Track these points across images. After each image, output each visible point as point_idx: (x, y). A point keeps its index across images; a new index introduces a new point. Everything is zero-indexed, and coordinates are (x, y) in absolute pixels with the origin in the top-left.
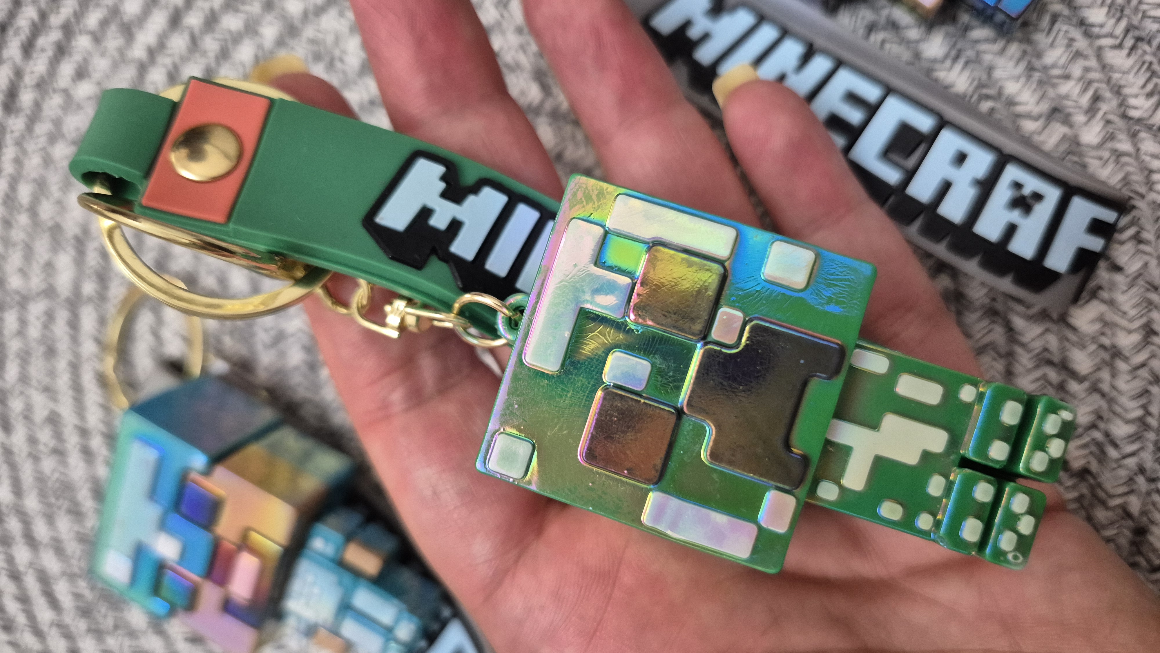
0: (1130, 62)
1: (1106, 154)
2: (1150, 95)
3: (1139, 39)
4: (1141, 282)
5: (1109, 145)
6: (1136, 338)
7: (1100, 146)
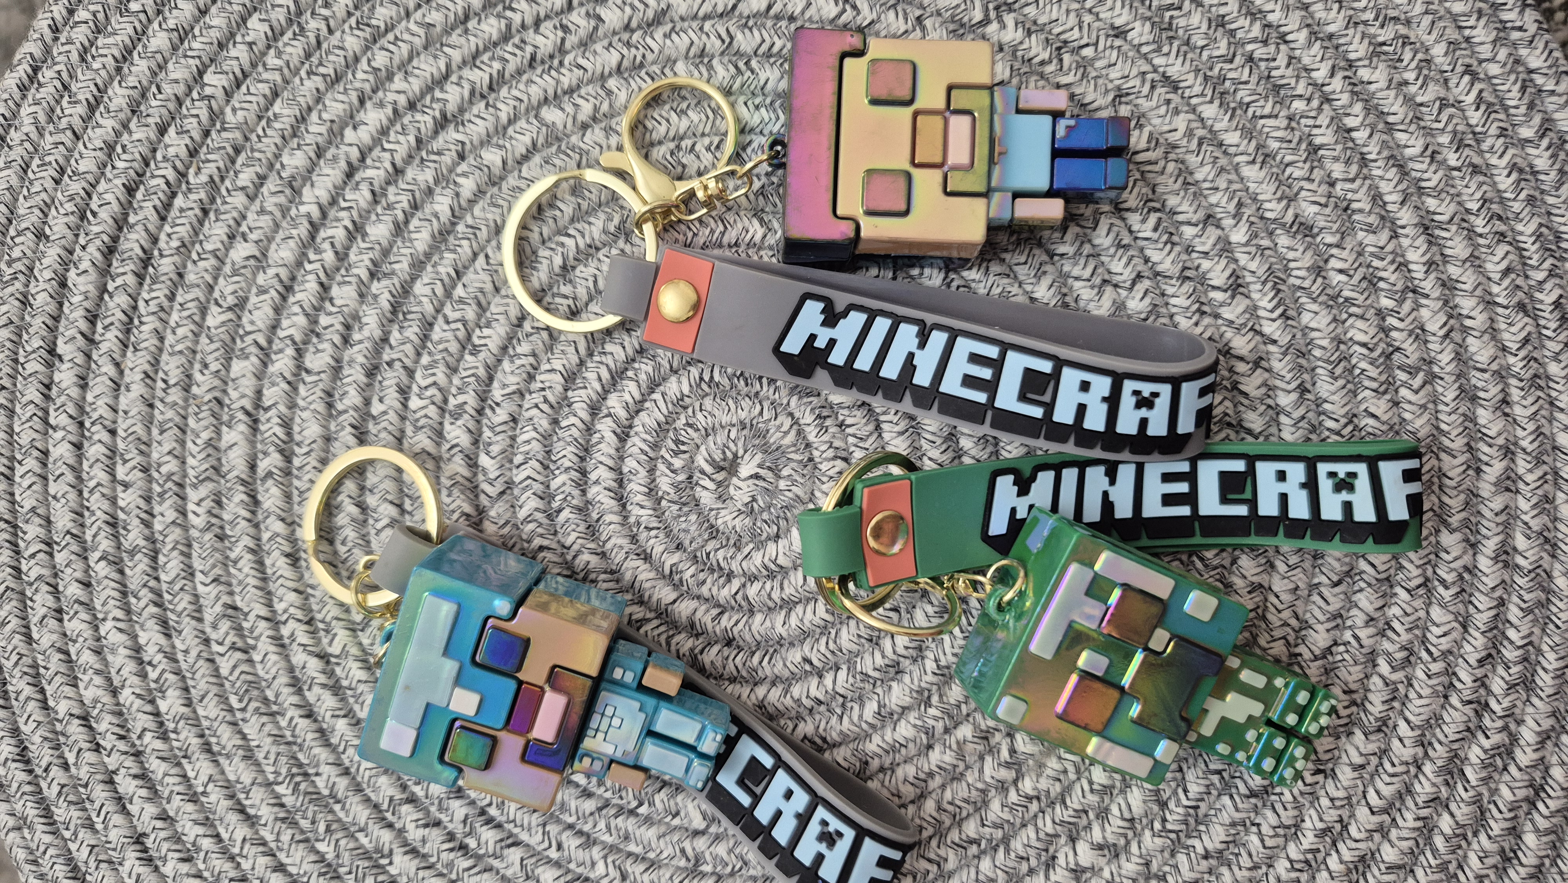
0: (1263, 173)
1: (1253, 250)
2: (1280, 200)
3: (1267, 155)
4: (1291, 350)
5: (1254, 242)
6: (1294, 396)
7: (1247, 244)
